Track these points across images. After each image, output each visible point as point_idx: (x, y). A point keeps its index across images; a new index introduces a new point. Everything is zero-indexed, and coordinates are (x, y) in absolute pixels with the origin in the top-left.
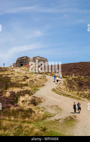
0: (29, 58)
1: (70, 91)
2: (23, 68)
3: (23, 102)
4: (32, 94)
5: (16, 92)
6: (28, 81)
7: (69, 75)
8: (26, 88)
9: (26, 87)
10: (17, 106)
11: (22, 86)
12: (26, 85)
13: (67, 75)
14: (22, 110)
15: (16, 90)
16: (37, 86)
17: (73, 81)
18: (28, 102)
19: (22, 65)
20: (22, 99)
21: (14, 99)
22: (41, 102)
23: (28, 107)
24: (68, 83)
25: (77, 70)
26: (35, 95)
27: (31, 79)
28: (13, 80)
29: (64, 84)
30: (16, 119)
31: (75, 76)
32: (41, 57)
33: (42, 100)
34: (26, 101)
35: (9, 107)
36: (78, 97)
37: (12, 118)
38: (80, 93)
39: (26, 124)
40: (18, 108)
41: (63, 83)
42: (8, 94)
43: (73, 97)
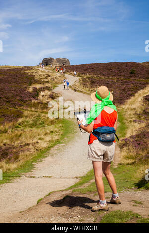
0: (53, 59)
1: (83, 88)
2: (47, 67)
3: (43, 96)
4: (51, 90)
5: (38, 88)
6: (49, 78)
7: (84, 74)
8: (47, 85)
10: (38, 99)
11: (44, 83)
12: (48, 82)
13: (83, 74)
14: (41, 103)
15: (38, 86)
16: (57, 83)
17: (87, 79)
18: (47, 97)
19: (47, 65)
20: (42, 93)
21: (36, 93)
23: (47, 100)
24: (83, 81)
25: (92, 70)
26: (53, 91)
27: (52, 77)
28: (37, 78)
30: (36, 110)
31: (90, 75)
32: (63, 58)
33: (59, 95)
34: (46, 96)
35: (31, 100)
36: (89, 93)
37: (33, 109)
38: (91, 89)
39: (43, 114)
40: (38, 101)
41: (79, 81)
42: (31, 90)
43: (84, 93)
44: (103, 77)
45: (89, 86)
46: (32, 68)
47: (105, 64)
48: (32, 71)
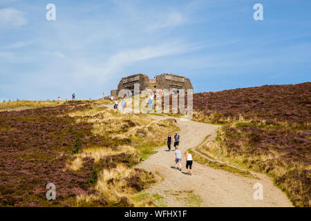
0: (147, 77)
1: (228, 156)
3: (111, 182)
4: (136, 163)
5: (97, 160)
6: (133, 130)
7: (231, 115)
9: (125, 146)
11: (117, 143)
12: (127, 141)
13: (226, 116)
14: (103, 203)
15: (98, 154)
16: (153, 144)
17: (239, 131)
18: (121, 184)
20: (107, 174)
21: (90, 174)
22: (154, 182)
23: (121, 195)
24: (228, 135)
25: (253, 104)
26: (139, 166)
27: (140, 128)
28: (98, 130)
29: (218, 139)
31: (246, 118)
32: (174, 76)
33: (157, 178)
34: (118, 181)
35: (74, 196)
36: (244, 169)
38: (250, 159)
40: (95, 198)
41: (215, 136)
42: (76, 164)
43: (231, 170)
44: (285, 124)
45: (243, 148)
46: (87, 105)
47: (291, 88)
48: (87, 113)
